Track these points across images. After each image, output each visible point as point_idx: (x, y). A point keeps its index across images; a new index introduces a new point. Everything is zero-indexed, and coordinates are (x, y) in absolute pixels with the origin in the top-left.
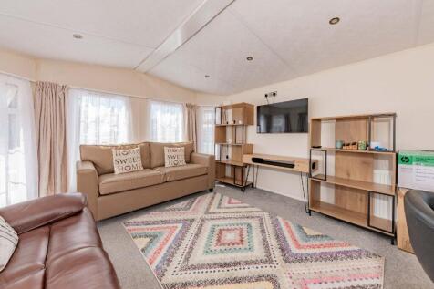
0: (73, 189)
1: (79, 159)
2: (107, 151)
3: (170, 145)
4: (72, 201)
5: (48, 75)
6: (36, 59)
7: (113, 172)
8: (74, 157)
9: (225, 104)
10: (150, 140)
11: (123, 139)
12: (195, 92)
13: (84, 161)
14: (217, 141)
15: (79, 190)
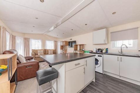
0: (30, 55)
1: (32, 52)
2: (37, 51)
3: (50, 50)
4: (30, 57)
5: (26, 36)
6: (24, 34)
7: (38, 55)
8: (31, 52)
9: (63, 41)
10: (46, 49)
11: (40, 48)
12: (57, 38)
13: (33, 52)
14: (61, 49)
15: (32, 55)
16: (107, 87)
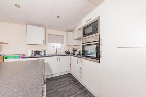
16: (57, 91)
